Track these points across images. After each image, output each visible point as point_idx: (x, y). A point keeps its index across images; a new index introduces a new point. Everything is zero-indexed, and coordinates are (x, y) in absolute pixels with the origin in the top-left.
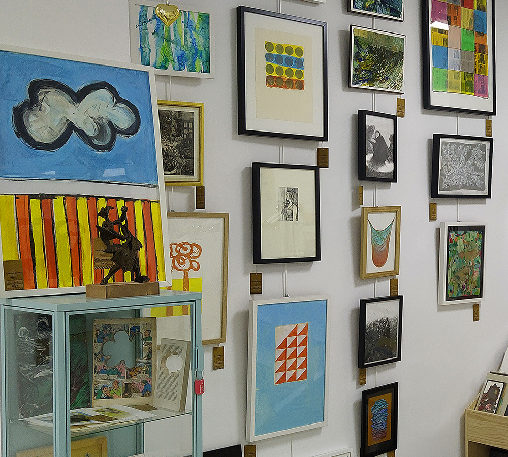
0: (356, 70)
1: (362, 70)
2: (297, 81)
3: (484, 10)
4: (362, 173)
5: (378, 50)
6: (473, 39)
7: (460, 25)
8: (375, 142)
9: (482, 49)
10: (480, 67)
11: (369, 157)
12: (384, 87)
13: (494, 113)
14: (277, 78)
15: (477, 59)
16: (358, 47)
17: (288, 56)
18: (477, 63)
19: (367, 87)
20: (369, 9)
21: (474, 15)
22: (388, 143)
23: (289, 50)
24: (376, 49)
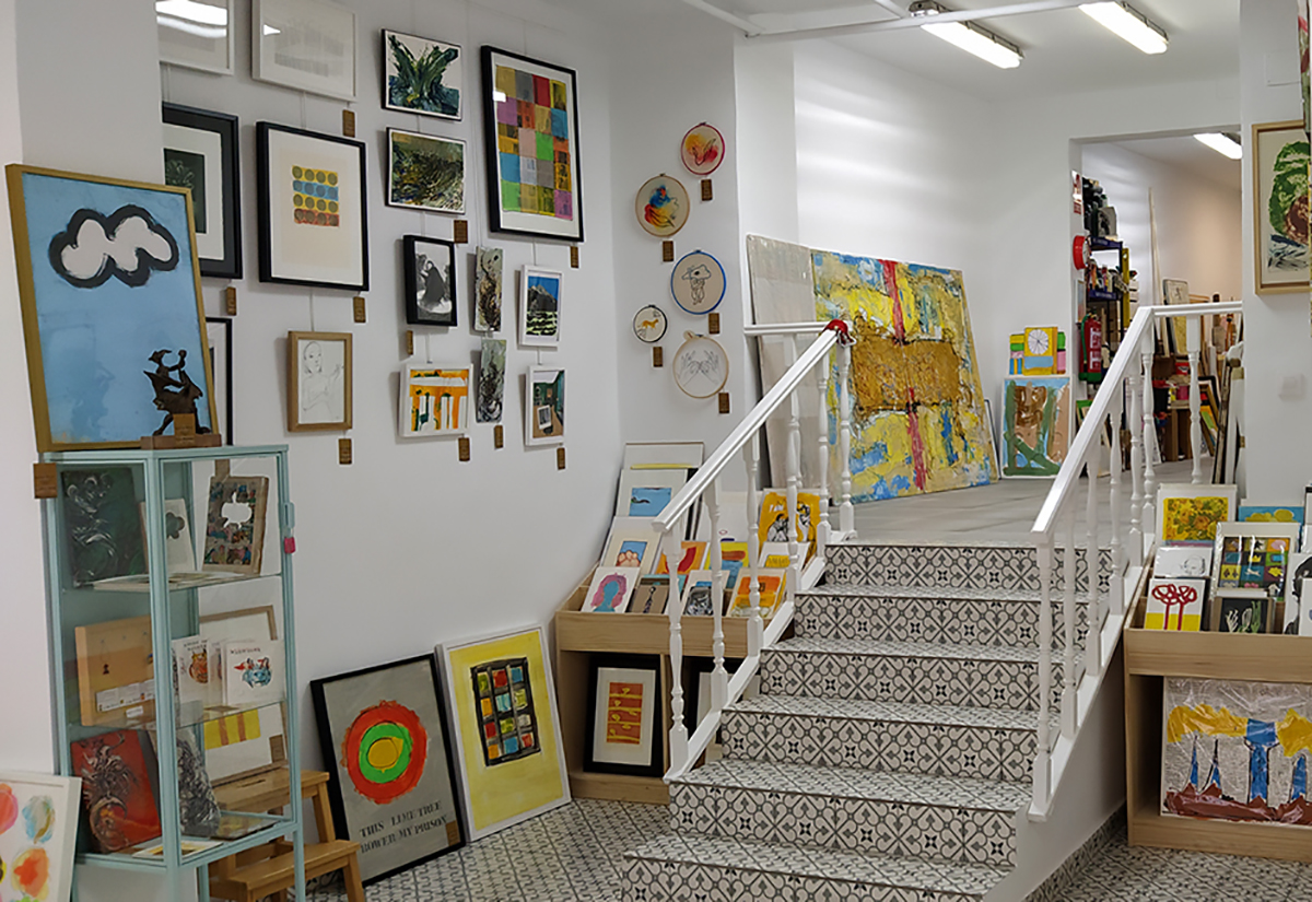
0: (395, 183)
1: (405, 185)
2: (330, 216)
3: (564, 109)
4: (411, 314)
5: (427, 159)
6: (551, 145)
7: (534, 127)
8: (426, 274)
9: (563, 157)
10: (562, 180)
11: (420, 295)
12: (436, 205)
13: (581, 239)
14: (308, 212)
15: (557, 170)
16: (398, 155)
17: (319, 184)
18: (558, 176)
19: (413, 205)
20: (412, 105)
21: (552, 115)
22: (444, 276)
23: (321, 176)
24: (423, 157)
